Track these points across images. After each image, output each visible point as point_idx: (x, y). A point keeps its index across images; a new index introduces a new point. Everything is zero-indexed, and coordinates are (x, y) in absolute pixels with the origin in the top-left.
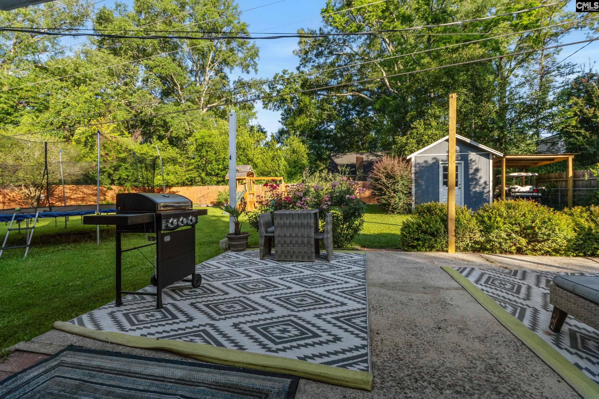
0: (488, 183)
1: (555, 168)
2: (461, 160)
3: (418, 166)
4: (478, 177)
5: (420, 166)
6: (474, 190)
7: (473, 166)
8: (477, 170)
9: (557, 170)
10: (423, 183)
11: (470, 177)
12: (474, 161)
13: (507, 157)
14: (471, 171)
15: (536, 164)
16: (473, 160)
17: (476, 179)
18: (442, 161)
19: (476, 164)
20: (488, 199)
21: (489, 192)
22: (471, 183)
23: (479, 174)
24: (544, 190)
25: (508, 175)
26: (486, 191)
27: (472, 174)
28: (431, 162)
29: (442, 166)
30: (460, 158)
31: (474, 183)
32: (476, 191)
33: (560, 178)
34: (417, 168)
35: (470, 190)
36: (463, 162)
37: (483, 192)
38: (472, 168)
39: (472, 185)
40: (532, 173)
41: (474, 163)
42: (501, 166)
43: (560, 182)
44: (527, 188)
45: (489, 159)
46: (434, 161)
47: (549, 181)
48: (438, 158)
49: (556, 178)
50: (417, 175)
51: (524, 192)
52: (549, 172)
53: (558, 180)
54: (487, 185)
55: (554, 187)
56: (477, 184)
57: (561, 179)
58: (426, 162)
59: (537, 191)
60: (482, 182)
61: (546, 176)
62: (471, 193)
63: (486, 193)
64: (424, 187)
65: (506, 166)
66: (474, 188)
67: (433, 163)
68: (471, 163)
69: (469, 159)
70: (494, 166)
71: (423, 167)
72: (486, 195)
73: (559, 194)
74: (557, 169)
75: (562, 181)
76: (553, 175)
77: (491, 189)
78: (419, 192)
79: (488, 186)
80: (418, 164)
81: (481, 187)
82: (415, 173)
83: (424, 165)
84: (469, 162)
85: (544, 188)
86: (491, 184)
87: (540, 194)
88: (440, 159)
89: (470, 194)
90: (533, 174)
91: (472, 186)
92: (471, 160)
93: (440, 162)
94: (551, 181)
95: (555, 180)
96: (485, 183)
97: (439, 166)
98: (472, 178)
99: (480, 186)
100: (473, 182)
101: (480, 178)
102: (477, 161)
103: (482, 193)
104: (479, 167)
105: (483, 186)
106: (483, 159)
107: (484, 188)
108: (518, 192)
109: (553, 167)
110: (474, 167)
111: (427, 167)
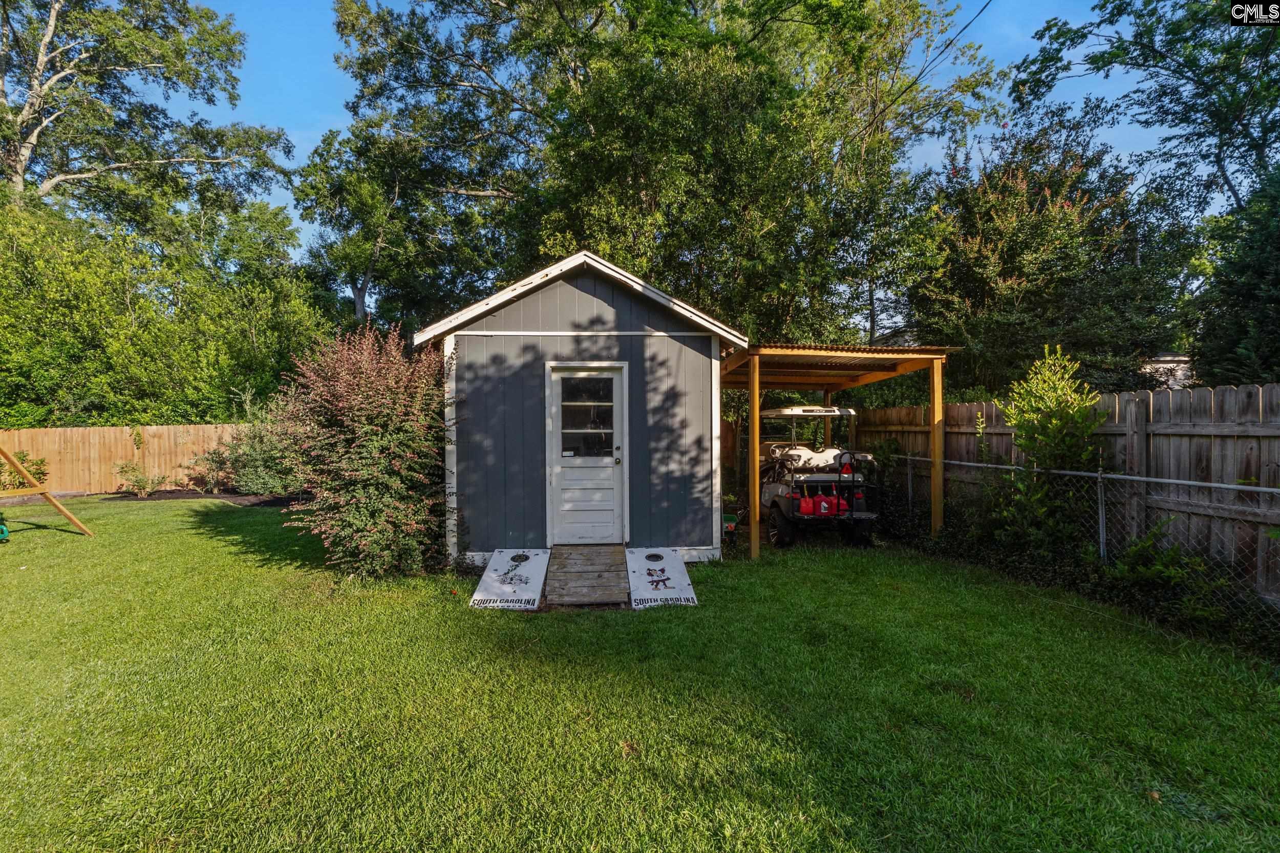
0: (707, 444)
1: (898, 393)
2: (619, 358)
3: (468, 375)
4: (675, 422)
5: (476, 378)
6: (663, 469)
7: (660, 379)
8: (673, 396)
9: (903, 397)
10: (488, 443)
11: (651, 421)
12: (662, 364)
13: (765, 351)
14: (655, 400)
15: (854, 379)
16: (661, 358)
17: (670, 430)
18: (557, 358)
19: (669, 375)
20: (706, 500)
21: (710, 476)
22: (653, 445)
23: (681, 412)
24: (870, 462)
25: (766, 413)
26: (701, 471)
27: (656, 411)
28: (515, 360)
29: (556, 377)
30: (615, 351)
31: (663, 444)
32: (669, 474)
33: (911, 424)
34: (464, 385)
35: (652, 471)
36: (625, 365)
37: (692, 475)
38: (655, 390)
39: (656, 450)
40: (840, 407)
41: (662, 372)
42: (747, 385)
43: (911, 437)
44: (827, 456)
45: (710, 357)
46: (529, 357)
47: (886, 432)
48: (542, 346)
49: (901, 423)
50: (466, 413)
51: (820, 470)
52: (887, 404)
53: (906, 428)
54: (705, 450)
55: (897, 451)
56: (673, 447)
57: (913, 428)
58: (497, 360)
59: (853, 468)
60: (688, 438)
61: (880, 414)
62: (655, 480)
63: (700, 482)
64: (491, 460)
65: (761, 383)
66: (665, 461)
67: (525, 366)
68: (653, 372)
69: (648, 353)
70: (725, 383)
71: (487, 379)
72: (700, 487)
73: (909, 471)
74: (903, 394)
75: (915, 432)
76: (893, 413)
77: (716, 464)
78: (474, 477)
79: (706, 456)
80: (470, 367)
81: (686, 459)
82: (460, 404)
83: (492, 371)
84: (648, 364)
85: (870, 457)
86: (717, 446)
87: (859, 478)
88: (550, 349)
89: (651, 485)
90: (844, 412)
91: (658, 456)
92: (653, 358)
93: (550, 364)
94: (891, 432)
95: (900, 428)
96: (699, 442)
97: (543, 377)
98: (656, 424)
99: (683, 453)
100: (659, 439)
101: (684, 424)
102: (672, 363)
103: (688, 480)
104: (681, 387)
105: (693, 454)
106: (691, 355)
107: (695, 461)
108: (803, 470)
109: (895, 391)
110: (665, 386)
111: (503, 380)
